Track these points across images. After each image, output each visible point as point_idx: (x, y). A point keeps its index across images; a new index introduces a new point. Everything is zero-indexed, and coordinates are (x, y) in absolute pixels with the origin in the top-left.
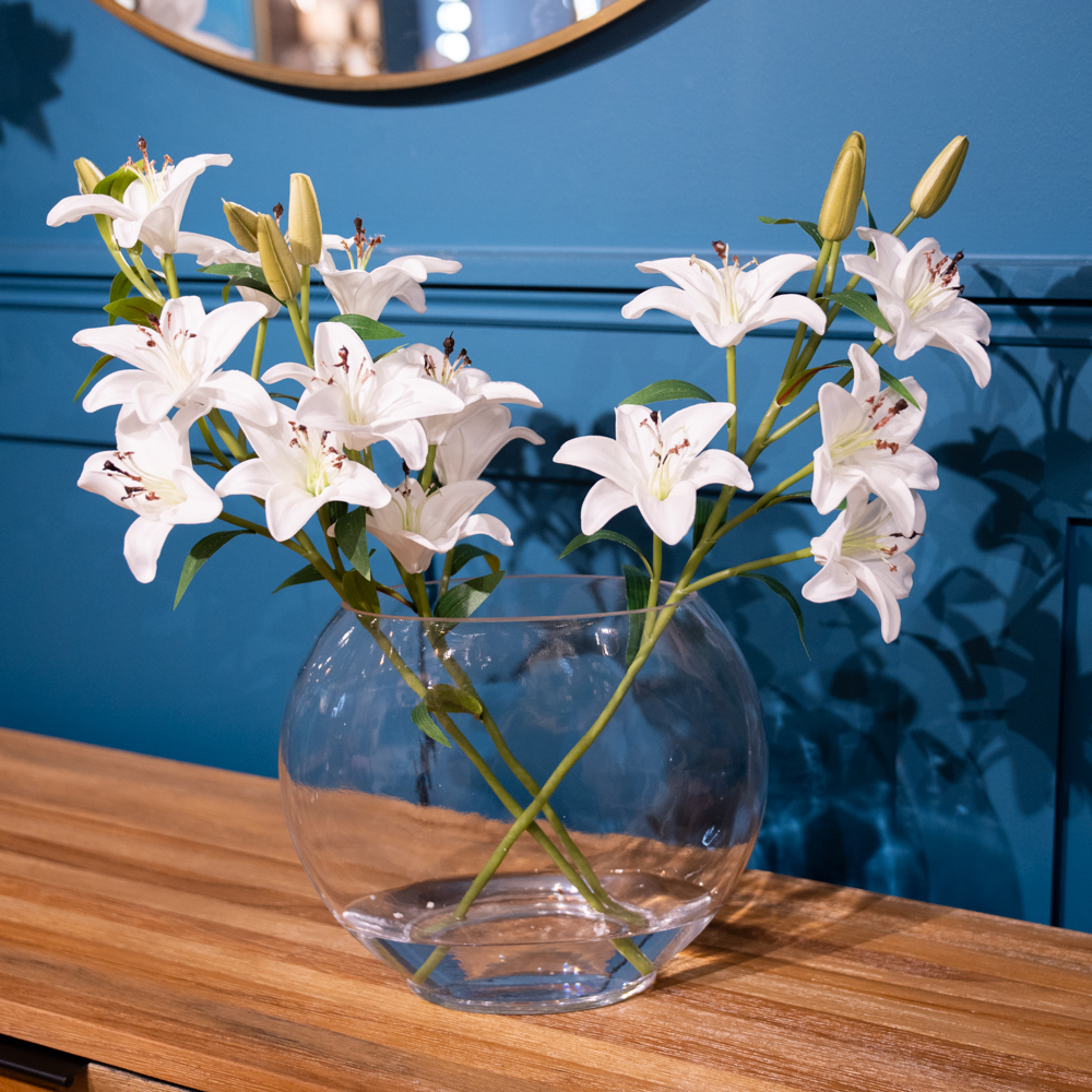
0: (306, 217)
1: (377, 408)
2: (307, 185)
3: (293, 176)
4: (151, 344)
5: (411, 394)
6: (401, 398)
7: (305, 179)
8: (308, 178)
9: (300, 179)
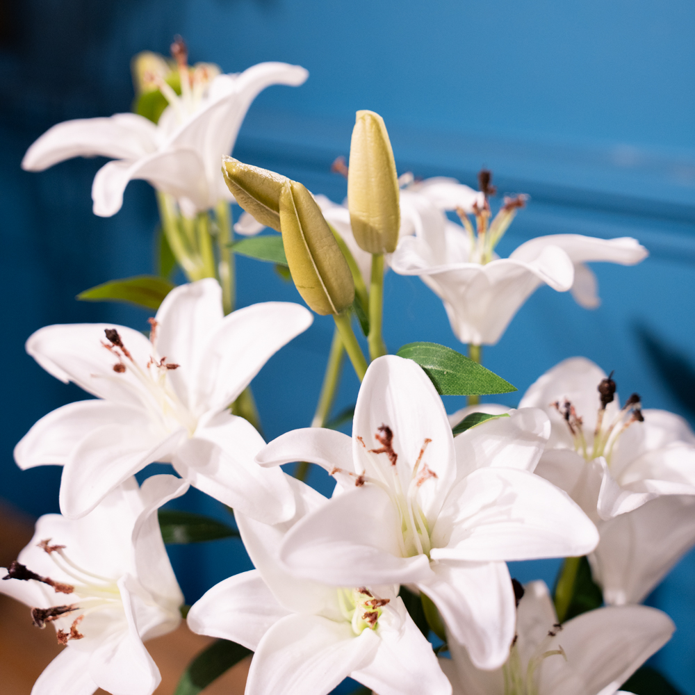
0: (374, 181)
1: (457, 511)
2: (379, 131)
3: (360, 114)
4: (119, 368)
5: (511, 499)
6: (493, 504)
7: (375, 121)
8: (380, 119)
9: (368, 121)
